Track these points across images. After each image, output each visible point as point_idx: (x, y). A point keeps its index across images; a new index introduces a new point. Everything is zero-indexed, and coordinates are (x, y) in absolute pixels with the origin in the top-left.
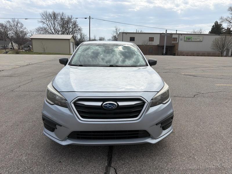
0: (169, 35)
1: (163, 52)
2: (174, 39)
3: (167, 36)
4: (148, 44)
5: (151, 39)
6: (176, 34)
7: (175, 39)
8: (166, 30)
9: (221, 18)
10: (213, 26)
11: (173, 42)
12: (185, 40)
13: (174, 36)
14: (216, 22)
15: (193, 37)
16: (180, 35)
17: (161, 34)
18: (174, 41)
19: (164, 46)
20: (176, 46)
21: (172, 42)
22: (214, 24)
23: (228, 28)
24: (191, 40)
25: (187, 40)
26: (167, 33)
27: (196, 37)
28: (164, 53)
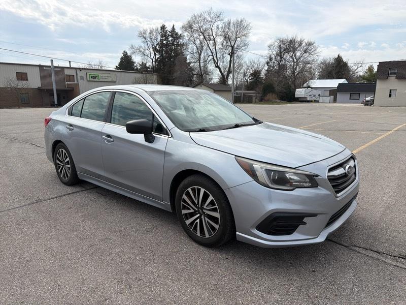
0: (59, 69)
1: (54, 102)
2: (68, 77)
3: (55, 71)
4: (20, 87)
5: (22, 76)
6: (70, 68)
7: (71, 78)
8: (52, 61)
9: (132, 47)
10: (122, 58)
11: (68, 83)
12: (88, 79)
13: (67, 72)
14: (124, 52)
15: (101, 74)
16: (78, 71)
17: (40, 67)
18: (70, 81)
19: (53, 90)
20: (75, 90)
21: (66, 83)
22: (122, 55)
23: (143, 63)
24: (98, 80)
25: (92, 79)
26: (54, 65)
27: (105, 75)
28: (56, 102)
